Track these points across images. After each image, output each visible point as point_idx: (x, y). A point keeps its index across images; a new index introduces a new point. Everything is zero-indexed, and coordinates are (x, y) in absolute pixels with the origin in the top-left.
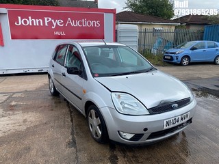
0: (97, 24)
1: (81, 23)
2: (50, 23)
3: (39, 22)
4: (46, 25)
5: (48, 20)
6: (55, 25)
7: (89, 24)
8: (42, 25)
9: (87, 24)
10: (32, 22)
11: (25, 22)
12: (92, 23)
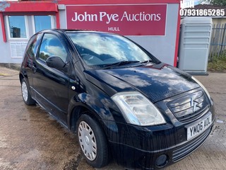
0: (157, 17)
1: (138, 17)
2: (105, 18)
3: (94, 17)
4: (101, 20)
5: (103, 14)
6: (109, 20)
7: (148, 17)
8: (96, 20)
9: (145, 18)
10: (88, 17)
11: (81, 18)
12: (151, 17)
